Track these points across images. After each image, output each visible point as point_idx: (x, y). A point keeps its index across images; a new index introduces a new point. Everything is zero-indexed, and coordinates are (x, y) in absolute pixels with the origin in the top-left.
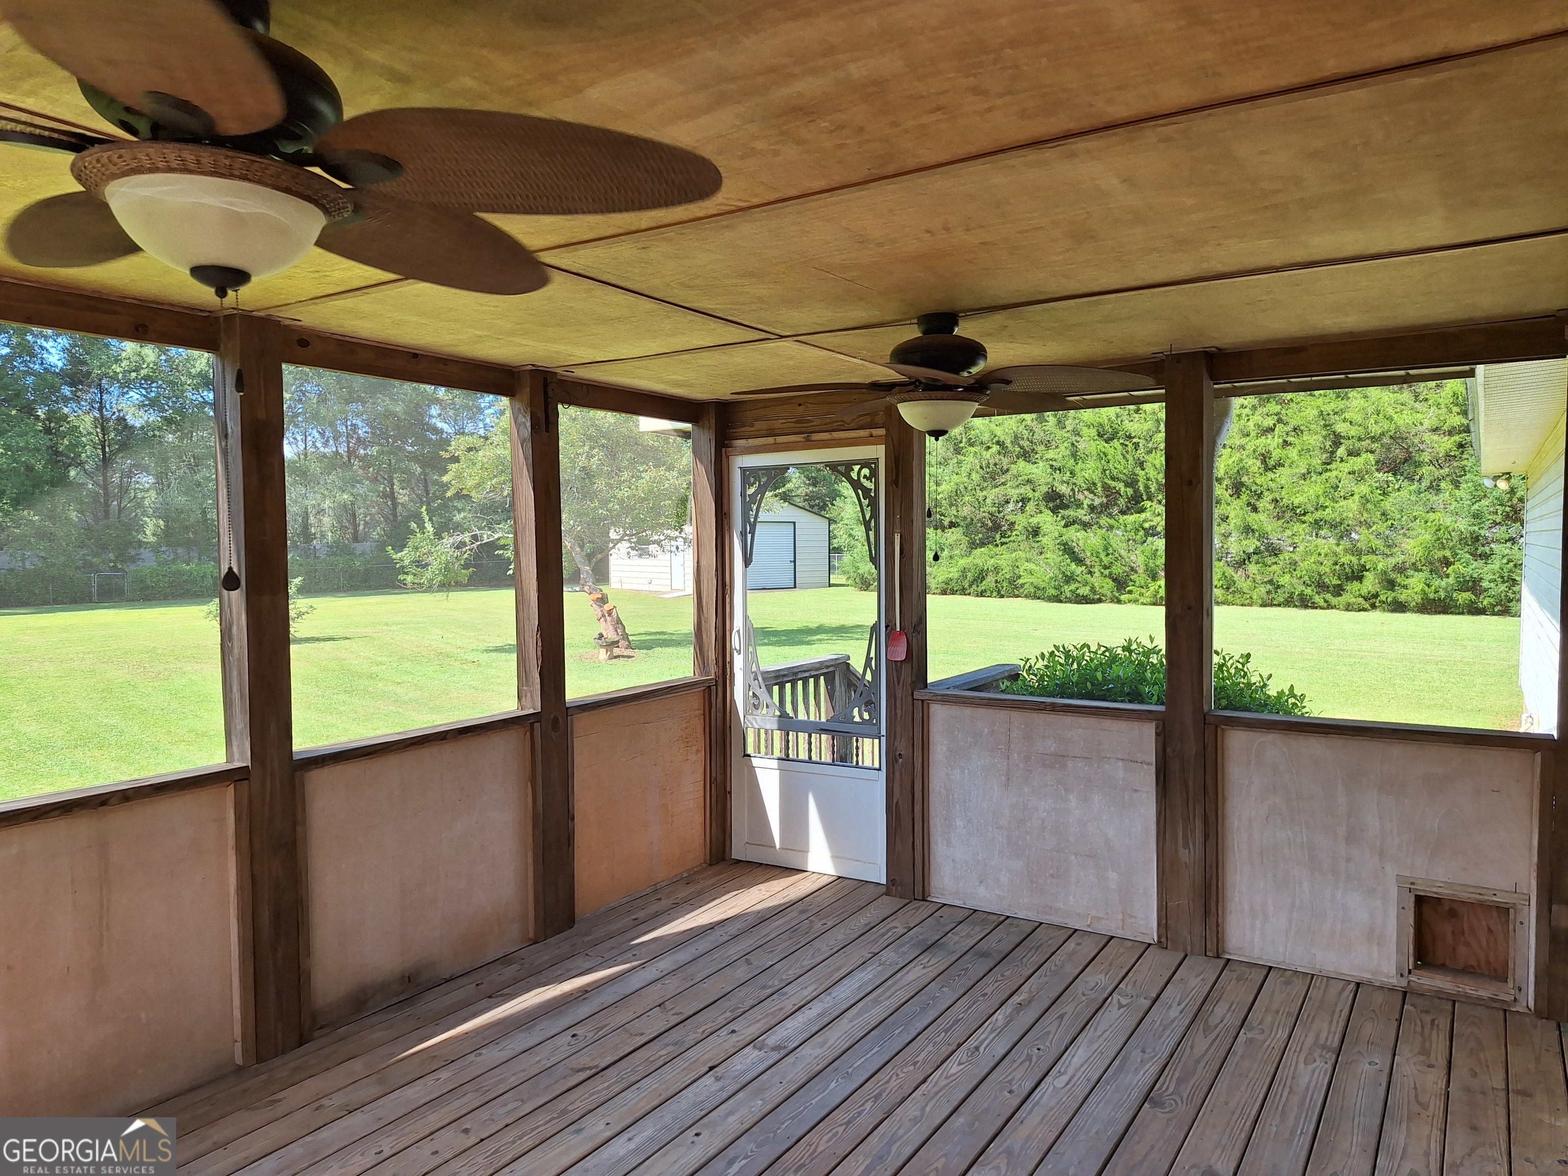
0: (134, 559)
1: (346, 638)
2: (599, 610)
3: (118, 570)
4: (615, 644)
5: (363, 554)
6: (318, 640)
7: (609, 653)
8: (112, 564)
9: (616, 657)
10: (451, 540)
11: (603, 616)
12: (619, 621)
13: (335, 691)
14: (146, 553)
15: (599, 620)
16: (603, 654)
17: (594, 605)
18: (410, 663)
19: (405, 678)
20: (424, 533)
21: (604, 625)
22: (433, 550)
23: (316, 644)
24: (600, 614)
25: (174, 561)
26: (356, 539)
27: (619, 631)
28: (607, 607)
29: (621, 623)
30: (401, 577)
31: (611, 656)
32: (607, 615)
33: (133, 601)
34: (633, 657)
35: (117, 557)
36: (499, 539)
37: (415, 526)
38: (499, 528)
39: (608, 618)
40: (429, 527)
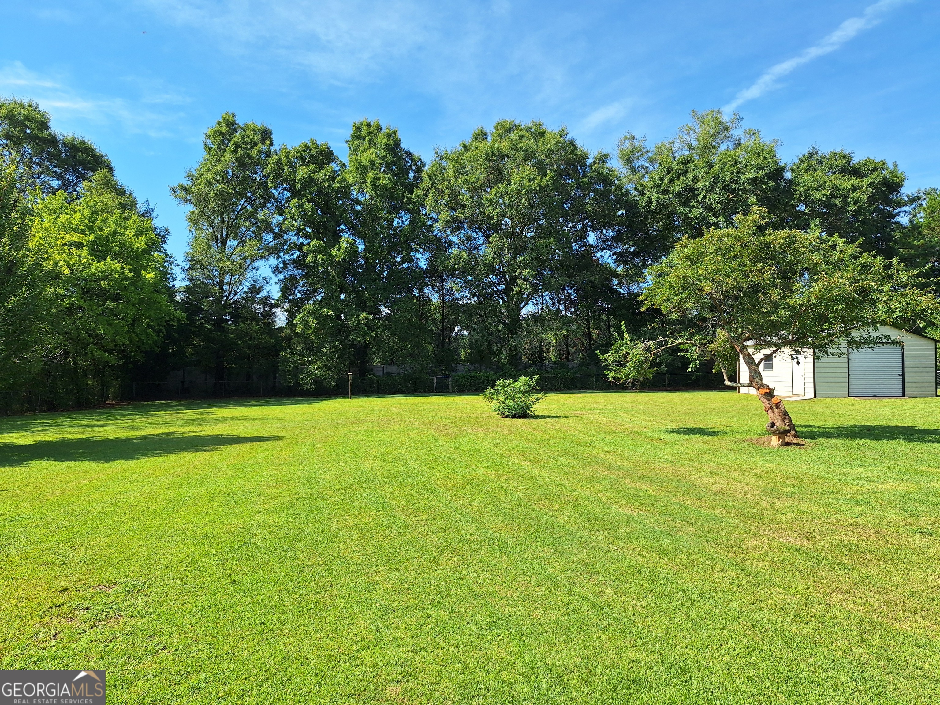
0: (454, 370)
1: (565, 417)
2: (767, 403)
3: (447, 375)
4: (786, 432)
5: (572, 368)
6: (548, 417)
7: (781, 440)
8: (443, 372)
9: (788, 444)
10: (643, 345)
11: (771, 408)
12: (786, 413)
13: (562, 454)
14: (460, 367)
15: (767, 411)
16: (775, 441)
17: (762, 399)
18: (611, 436)
19: (611, 448)
20: (623, 340)
21: (772, 416)
22: (629, 352)
23: (547, 420)
24: (768, 406)
25: (473, 371)
26: (568, 360)
27: (786, 421)
28: (774, 401)
29: (788, 415)
30: (606, 372)
31: (783, 443)
32: (774, 407)
33: (453, 392)
34: (803, 445)
35: (446, 368)
36: (680, 344)
37: (617, 334)
38: (680, 336)
39: (776, 410)
40: (626, 335)
